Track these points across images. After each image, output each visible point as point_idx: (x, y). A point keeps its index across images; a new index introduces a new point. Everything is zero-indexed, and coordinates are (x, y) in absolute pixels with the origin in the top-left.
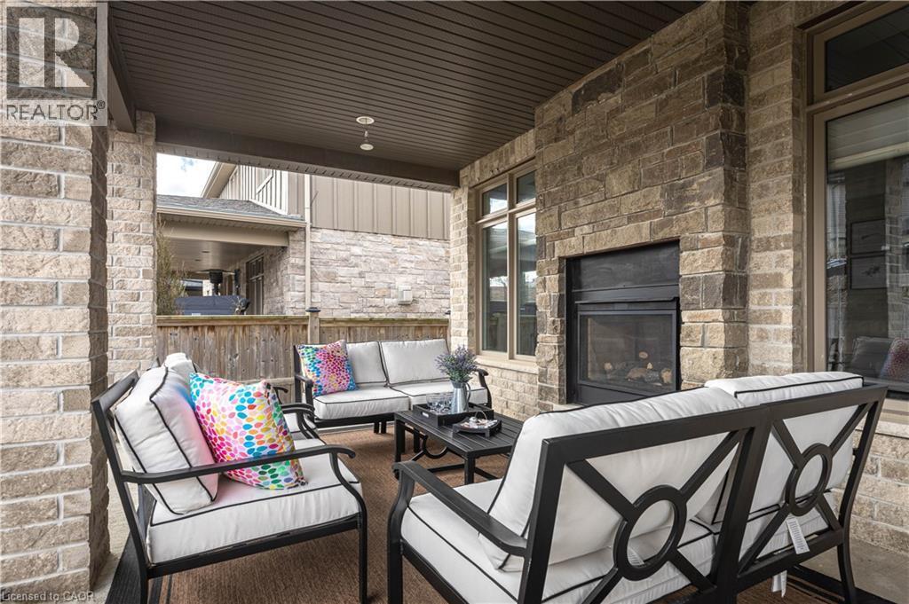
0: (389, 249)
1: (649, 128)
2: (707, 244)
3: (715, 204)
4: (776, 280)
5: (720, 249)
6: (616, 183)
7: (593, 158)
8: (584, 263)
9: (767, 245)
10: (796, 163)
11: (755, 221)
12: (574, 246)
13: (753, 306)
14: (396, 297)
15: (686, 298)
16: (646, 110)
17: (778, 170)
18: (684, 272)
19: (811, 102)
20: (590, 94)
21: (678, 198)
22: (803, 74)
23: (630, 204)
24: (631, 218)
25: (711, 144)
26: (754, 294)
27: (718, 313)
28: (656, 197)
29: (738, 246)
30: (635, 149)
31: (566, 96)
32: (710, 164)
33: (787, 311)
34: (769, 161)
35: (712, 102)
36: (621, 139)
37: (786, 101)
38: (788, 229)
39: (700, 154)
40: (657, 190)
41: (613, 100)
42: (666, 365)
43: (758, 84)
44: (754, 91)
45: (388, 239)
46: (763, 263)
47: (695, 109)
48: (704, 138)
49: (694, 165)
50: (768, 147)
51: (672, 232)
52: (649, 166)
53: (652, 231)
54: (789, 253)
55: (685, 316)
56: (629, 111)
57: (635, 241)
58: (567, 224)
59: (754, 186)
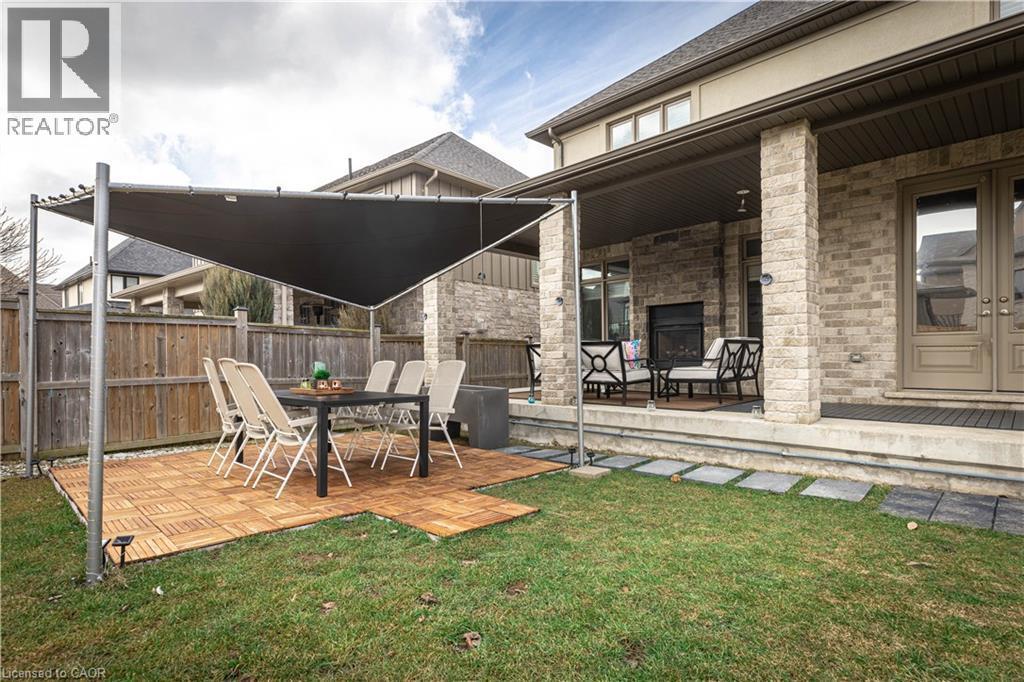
0: (471, 292)
1: (691, 259)
2: (713, 304)
3: (716, 291)
4: (734, 317)
5: (718, 306)
6: (675, 277)
7: (664, 266)
8: (657, 309)
9: (731, 305)
10: (739, 279)
11: (728, 297)
12: (655, 301)
13: (727, 325)
14: (475, 327)
15: (706, 322)
16: (690, 253)
17: (734, 281)
18: (705, 313)
19: (743, 259)
20: (665, 239)
21: (703, 287)
22: (741, 250)
23: (683, 286)
24: (683, 292)
25: (715, 270)
26: (727, 321)
27: (718, 327)
28: (694, 285)
29: (723, 305)
30: (685, 266)
31: (652, 236)
32: (715, 277)
33: (738, 327)
34: (731, 277)
35: (715, 256)
36: (678, 261)
37: (737, 258)
38: (737, 300)
39: (710, 272)
40: (695, 283)
41: (675, 245)
42: (695, 349)
43: (728, 251)
44: (726, 253)
45: (470, 285)
46: (730, 311)
47: (709, 257)
48: (712, 267)
49: (708, 276)
50: (731, 272)
51: (701, 299)
52: (692, 274)
53: (693, 298)
54: (738, 308)
55: (706, 329)
56: (681, 251)
57: (685, 301)
58: (651, 292)
59: (727, 285)
